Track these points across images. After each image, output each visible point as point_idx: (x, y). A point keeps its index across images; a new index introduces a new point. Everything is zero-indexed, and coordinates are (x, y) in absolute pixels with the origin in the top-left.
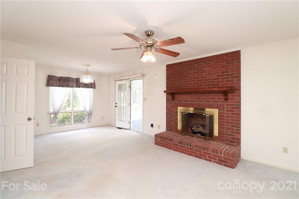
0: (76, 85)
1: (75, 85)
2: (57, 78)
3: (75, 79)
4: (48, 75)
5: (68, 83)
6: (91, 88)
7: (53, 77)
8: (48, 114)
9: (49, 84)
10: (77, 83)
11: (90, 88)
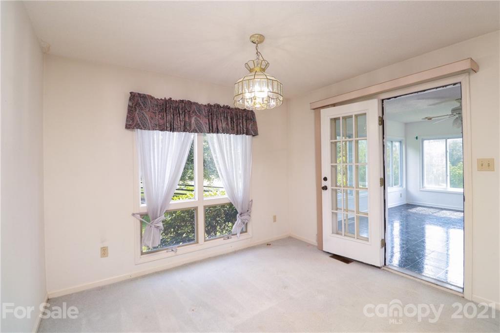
0: (208, 126)
1: (205, 127)
2: (156, 103)
3: (206, 105)
4: (131, 93)
5: (187, 120)
6: (247, 134)
7: (144, 97)
8: (133, 215)
9: (133, 120)
10: (212, 119)
11: (244, 135)
